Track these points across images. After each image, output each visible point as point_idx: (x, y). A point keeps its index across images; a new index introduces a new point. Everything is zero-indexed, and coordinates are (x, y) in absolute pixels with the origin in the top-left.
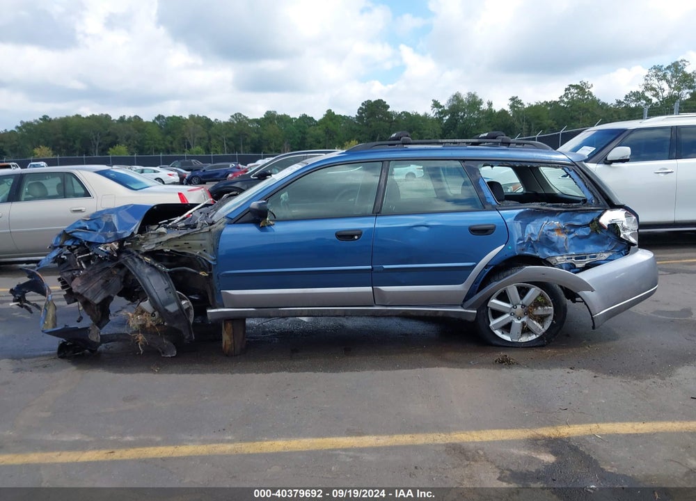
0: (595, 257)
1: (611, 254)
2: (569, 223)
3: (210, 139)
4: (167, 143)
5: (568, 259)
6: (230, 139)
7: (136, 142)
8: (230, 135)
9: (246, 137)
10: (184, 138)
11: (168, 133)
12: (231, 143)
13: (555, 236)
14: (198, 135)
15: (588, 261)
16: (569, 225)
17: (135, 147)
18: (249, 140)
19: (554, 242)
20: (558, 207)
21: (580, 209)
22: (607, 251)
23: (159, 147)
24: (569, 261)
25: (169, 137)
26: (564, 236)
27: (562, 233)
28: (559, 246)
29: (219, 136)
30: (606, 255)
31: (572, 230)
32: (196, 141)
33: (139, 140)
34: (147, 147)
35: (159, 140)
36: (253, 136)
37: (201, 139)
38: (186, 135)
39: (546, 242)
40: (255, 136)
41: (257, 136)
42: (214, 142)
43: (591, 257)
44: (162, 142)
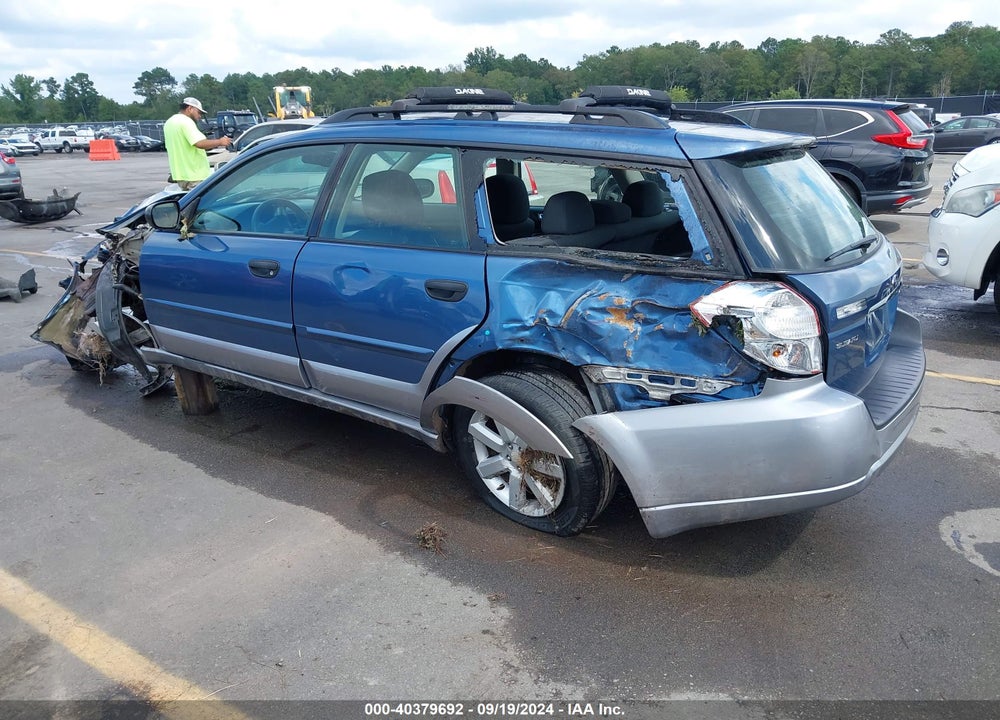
0: (691, 383)
1: (729, 384)
2: (648, 299)
3: (838, 74)
4: (769, 82)
5: (629, 375)
6: (873, 73)
7: (724, 81)
8: (874, 66)
9: (901, 68)
10: (798, 74)
11: (775, 66)
12: (873, 80)
13: (608, 323)
14: (819, 69)
15: (677, 388)
16: (644, 304)
17: (721, 88)
18: (904, 74)
19: (601, 337)
20: (623, 260)
21: (675, 271)
22: (718, 377)
23: (757, 88)
24: (634, 381)
25: (774, 73)
26: (632, 327)
27: (631, 319)
28: (612, 346)
29: (854, 68)
30: (719, 386)
31: (655, 317)
32: (815, 77)
33: (730, 78)
34: (738, 88)
35: (759, 78)
36: (913, 67)
37: (824, 73)
38: (802, 68)
39: (583, 332)
40: (917, 66)
41: (920, 66)
42: (844, 78)
43: (683, 382)
44: (762, 81)
